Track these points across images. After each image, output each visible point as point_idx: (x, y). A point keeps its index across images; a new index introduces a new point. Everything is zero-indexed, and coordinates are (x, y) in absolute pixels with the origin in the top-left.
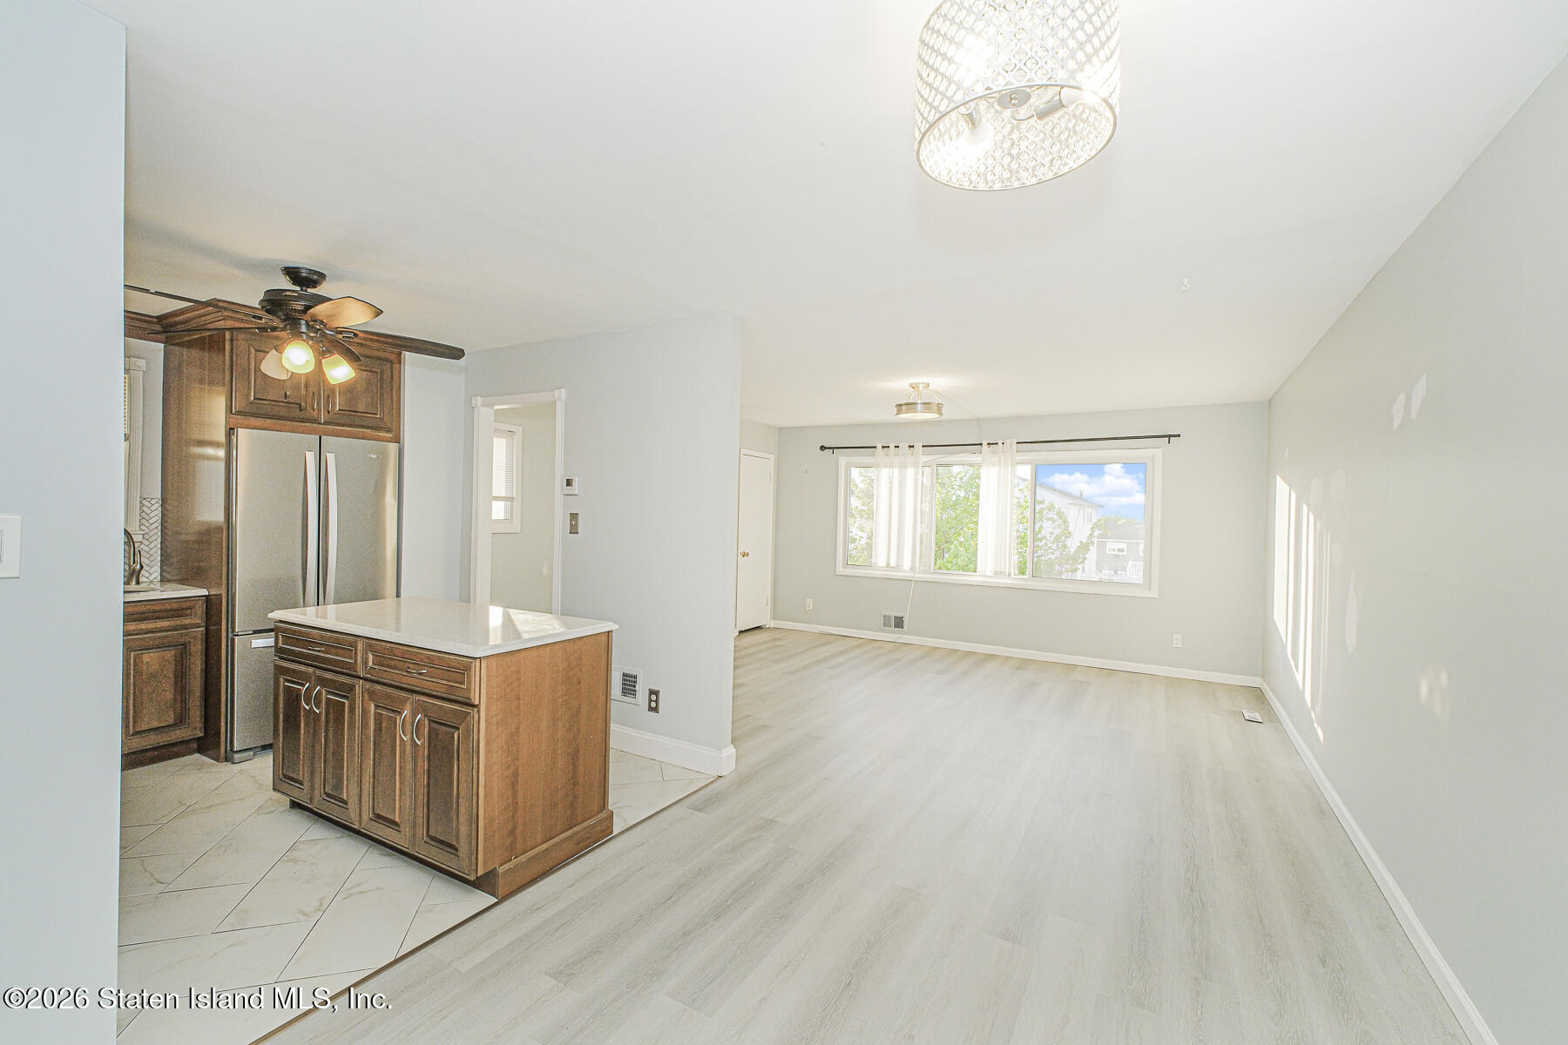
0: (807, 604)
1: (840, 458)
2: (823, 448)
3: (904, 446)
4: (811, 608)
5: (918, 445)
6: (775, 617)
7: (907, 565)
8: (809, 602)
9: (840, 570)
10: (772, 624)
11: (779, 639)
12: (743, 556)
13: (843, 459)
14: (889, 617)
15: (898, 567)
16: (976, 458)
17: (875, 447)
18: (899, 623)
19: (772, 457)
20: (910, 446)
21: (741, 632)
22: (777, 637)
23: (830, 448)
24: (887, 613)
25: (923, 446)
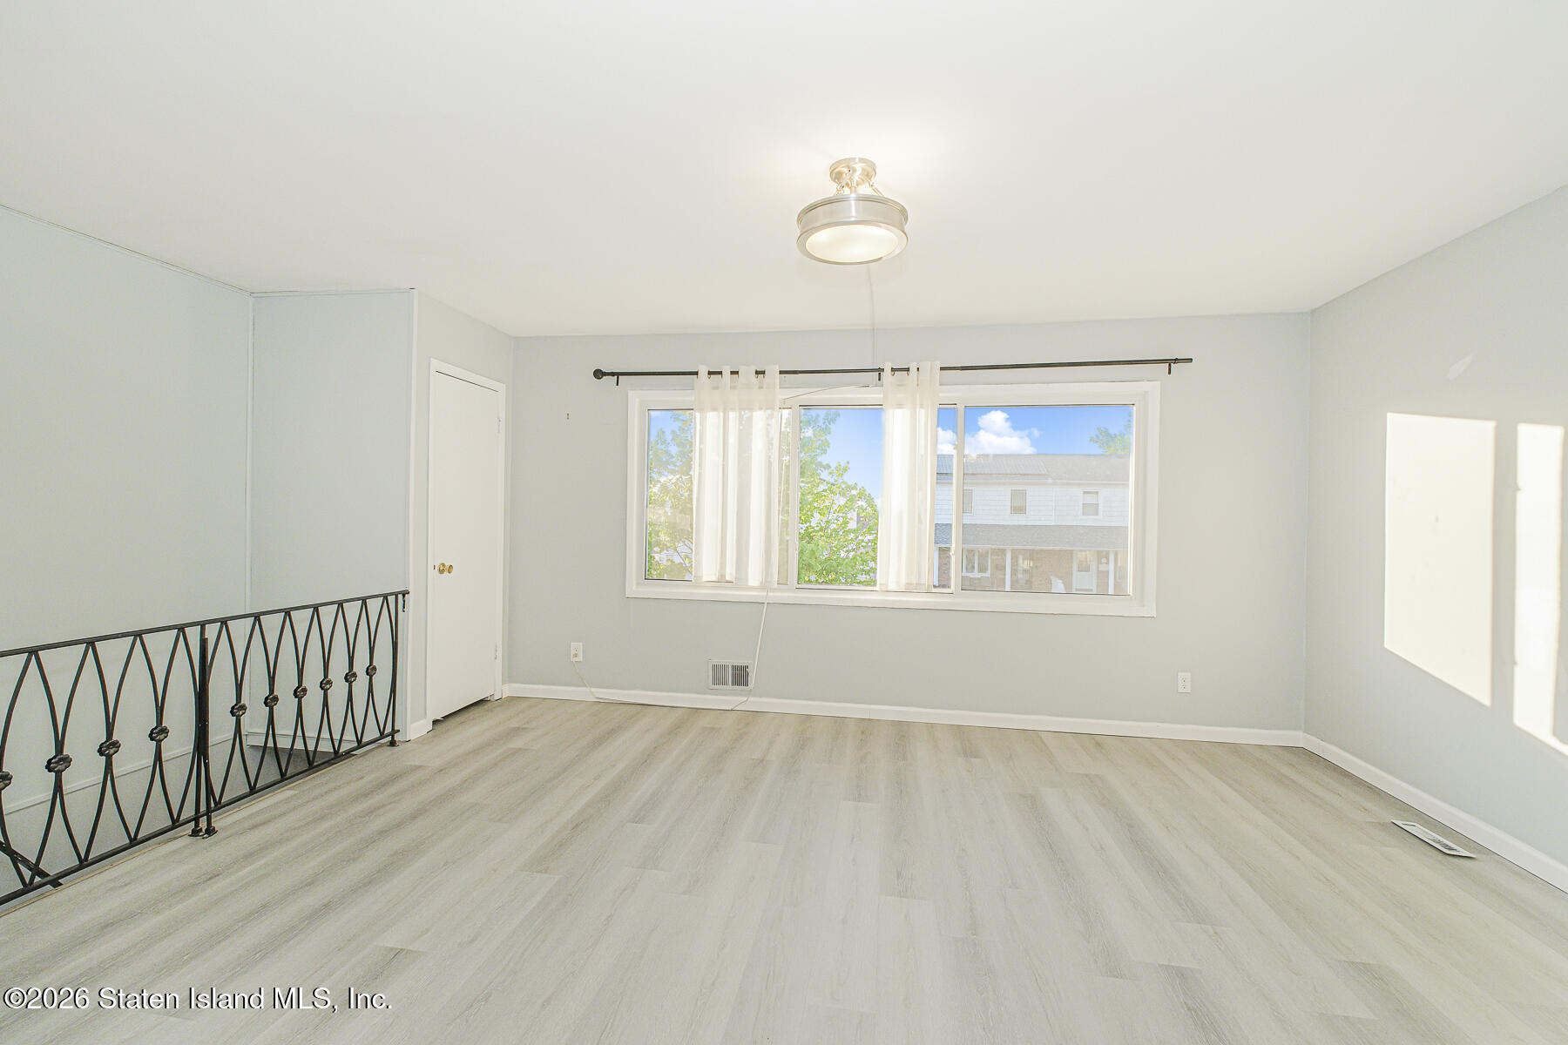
0: (573, 652)
1: (631, 393)
2: (599, 374)
3: (747, 372)
4: (580, 658)
5: (773, 371)
6: (510, 677)
7: (754, 577)
8: (577, 647)
9: (634, 587)
10: (508, 691)
11: (517, 731)
12: (441, 572)
13: (637, 395)
14: (724, 667)
15: (740, 581)
16: (872, 395)
17: (696, 373)
18: (741, 676)
19: (501, 387)
20: (757, 373)
21: (435, 722)
22: (514, 724)
23: (613, 374)
24: (717, 661)
25: (781, 372)
